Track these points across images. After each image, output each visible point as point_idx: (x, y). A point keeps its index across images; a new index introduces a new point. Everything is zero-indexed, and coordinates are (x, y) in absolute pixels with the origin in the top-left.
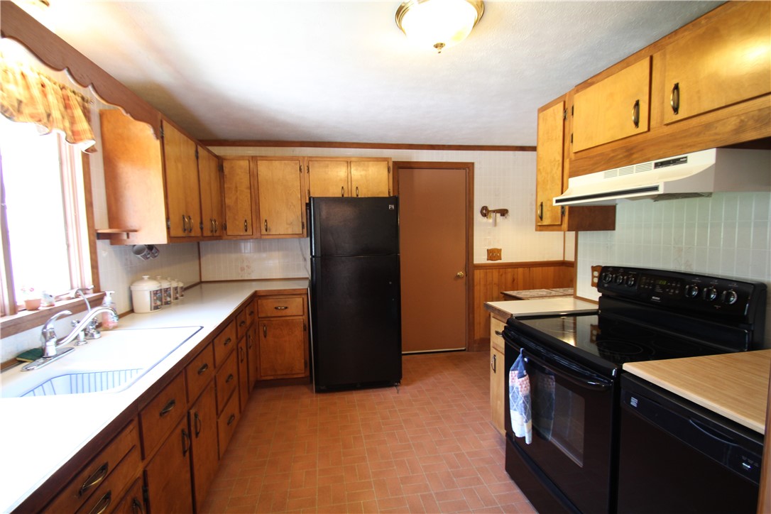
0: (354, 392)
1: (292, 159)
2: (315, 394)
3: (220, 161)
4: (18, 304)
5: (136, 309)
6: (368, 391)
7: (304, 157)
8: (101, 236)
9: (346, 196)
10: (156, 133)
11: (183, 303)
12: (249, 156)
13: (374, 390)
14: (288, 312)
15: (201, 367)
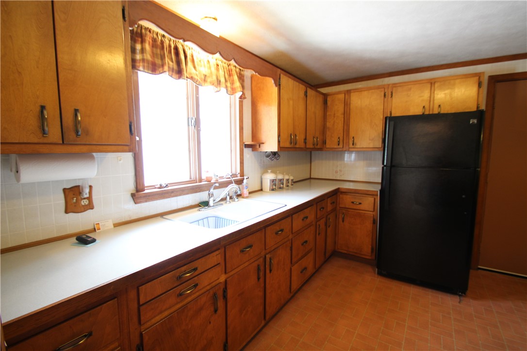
0: (412, 285)
1: (378, 88)
2: (376, 275)
3: (325, 96)
4: (203, 178)
5: (263, 190)
6: (427, 289)
7: (389, 85)
8: (247, 146)
9: (427, 113)
10: (275, 83)
11: (292, 189)
12: (345, 91)
13: (434, 291)
14: (362, 207)
15: (278, 230)
